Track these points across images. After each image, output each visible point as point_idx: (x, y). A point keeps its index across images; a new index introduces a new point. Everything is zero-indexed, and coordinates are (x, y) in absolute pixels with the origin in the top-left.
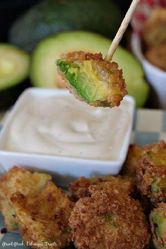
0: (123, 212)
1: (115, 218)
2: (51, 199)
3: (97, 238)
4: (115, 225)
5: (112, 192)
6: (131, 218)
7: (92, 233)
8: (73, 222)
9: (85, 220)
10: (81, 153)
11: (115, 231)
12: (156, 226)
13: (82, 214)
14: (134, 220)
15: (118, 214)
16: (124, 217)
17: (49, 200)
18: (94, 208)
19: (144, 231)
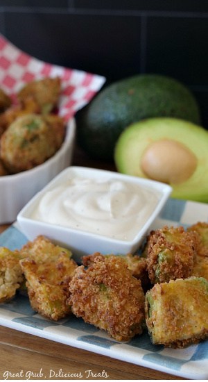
0: (118, 286)
1: (109, 290)
3: (90, 306)
4: (108, 297)
5: (113, 266)
6: (123, 294)
8: (72, 287)
10: (98, 230)
11: (107, 302)
13: (80, 281)
14: (127, 297)
15: (111, 287)
16: (118, 291)
17: (59, 269)
18: (90, 276)
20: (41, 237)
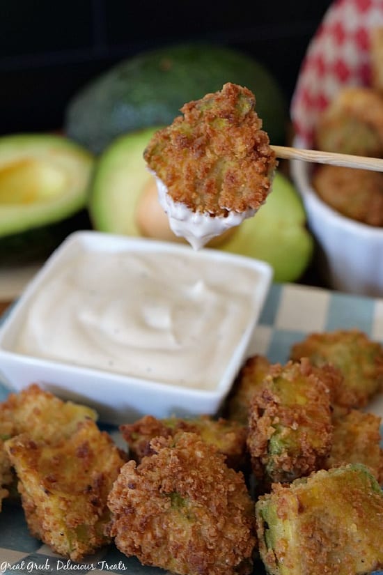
0: (206, 494)
1: (190, 503)
2: (85, 453)
3: (154, 537)
4: (188, 518)
5: (192, 455)
6: (219, 508)
7: (147, 526)
8: (115, 503)
9: (135, 500)
10: (149, 370)
11: (188, 526)
12: (266, 526)
13: (131, 491)
14: (226, 512)
15: (196, 498)
16: (207, 503)
17: (81, 455)
18: (152, 482)
19: (243, 533)
20: (35, 389)
